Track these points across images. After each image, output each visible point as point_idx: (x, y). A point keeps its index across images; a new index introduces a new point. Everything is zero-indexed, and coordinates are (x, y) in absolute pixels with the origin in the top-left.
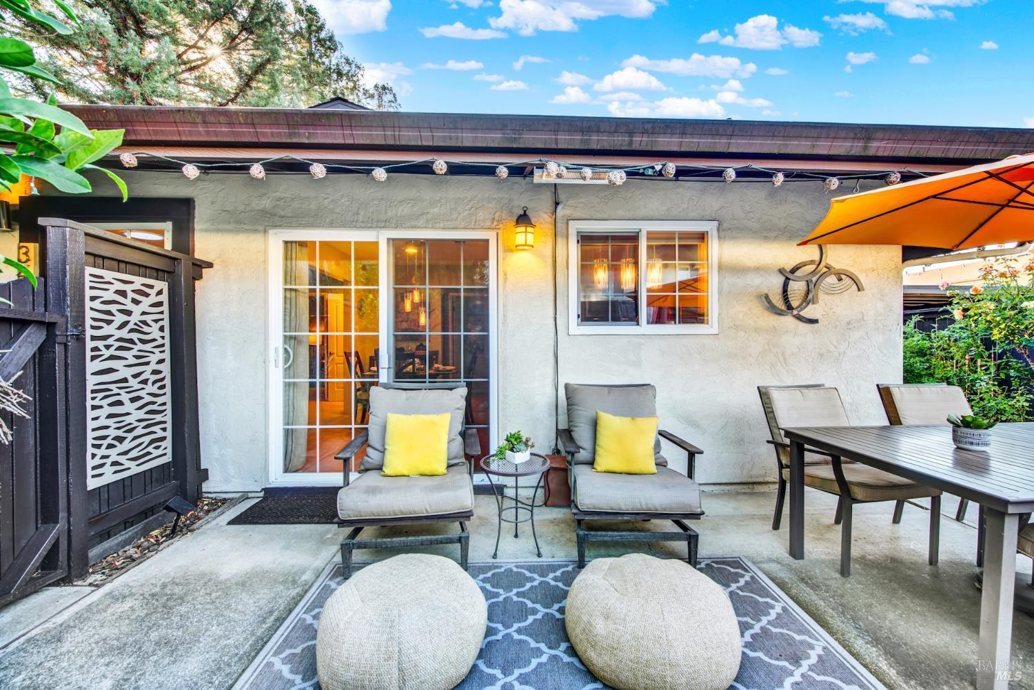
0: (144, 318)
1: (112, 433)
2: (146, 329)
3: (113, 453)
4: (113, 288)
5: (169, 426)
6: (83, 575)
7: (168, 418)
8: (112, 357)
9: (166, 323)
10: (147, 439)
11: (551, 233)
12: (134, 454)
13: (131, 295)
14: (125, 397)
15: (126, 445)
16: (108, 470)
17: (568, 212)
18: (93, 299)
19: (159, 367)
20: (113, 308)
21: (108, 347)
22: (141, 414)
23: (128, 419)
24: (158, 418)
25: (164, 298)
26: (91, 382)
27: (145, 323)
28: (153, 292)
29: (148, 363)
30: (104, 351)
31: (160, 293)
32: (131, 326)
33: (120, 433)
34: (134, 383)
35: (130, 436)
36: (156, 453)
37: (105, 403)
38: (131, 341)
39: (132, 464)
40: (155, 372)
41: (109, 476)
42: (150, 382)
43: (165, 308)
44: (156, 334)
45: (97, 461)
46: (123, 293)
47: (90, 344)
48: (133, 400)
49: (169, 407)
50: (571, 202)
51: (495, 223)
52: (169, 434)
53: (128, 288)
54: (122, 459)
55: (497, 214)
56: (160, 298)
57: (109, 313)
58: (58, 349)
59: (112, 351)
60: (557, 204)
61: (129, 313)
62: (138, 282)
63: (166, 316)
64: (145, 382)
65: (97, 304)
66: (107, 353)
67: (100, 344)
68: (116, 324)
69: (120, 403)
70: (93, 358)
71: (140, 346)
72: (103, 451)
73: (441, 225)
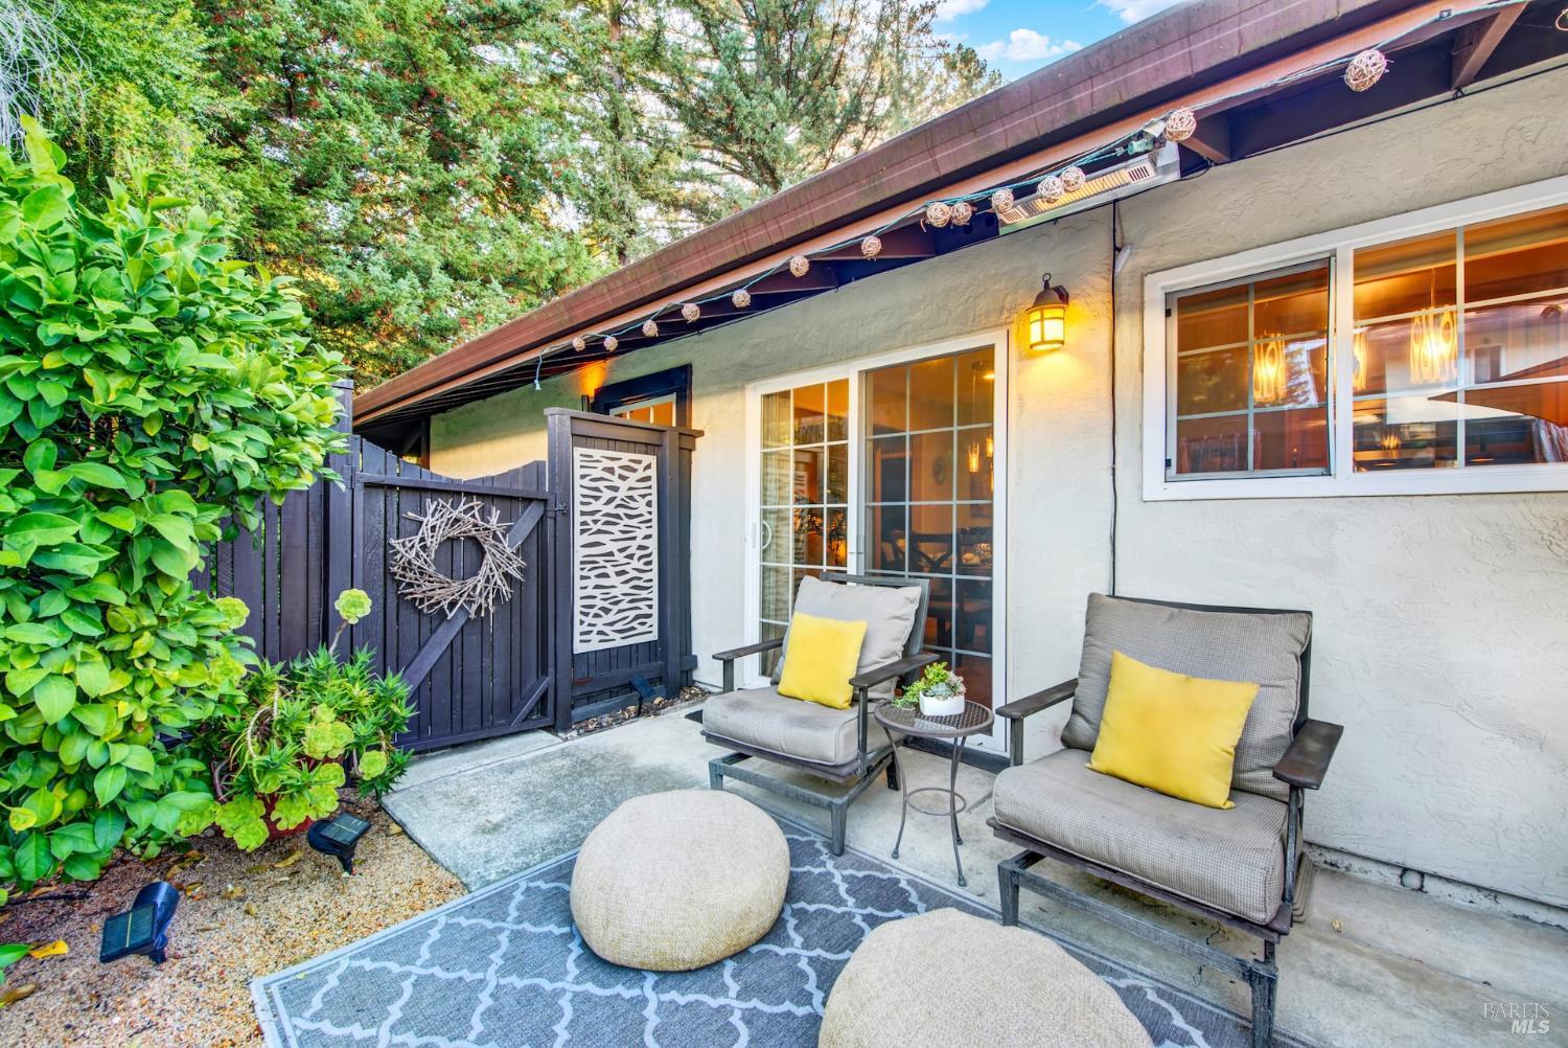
0: (630, 493)
1: (599, 603)
2: (632, 504)
4: (601, 466)
5: (655, 603)
6: (566, 729)
7: (655, 595)
8: (599, 532)
9: (654, 498)
10: (632, 614)
11: (1106, 310)
12: (619, 626)
14: (611, 570)
15: (611, 617)
16: (594, 637)
17: (1143, 259)
18: (583, 477)
19: (645, 543)
20: (600, 484)
21: (595, 522)
22: (626, 588)
23: (613, 592)
24: (644, 594)
25: (653, 472)
27: (631, 498)
28: (640, 467)
29: (634, 538)
30: (592, 525)
31: (648, 467)
32: (618, 501)
33: (606, 604)
34: (620, 558)
35: (615, 608)
36: (641, 629)
38: (617, 516)
39: (618, 636)
40: (641, 548)
41: (595, 644)
42: (636, 558)
43: (654, 482)
45: (585, 628)
46: (611, 470)
47: (578, 519)
48: (619, 574)
49: (655, 584)
50: (1149, 239)
51: (1006, 315)
52: (655, 611)
53: (615, 465)
54: (607, 629)
55: (1010, 298)
56: (648, 473)
57: (597, 489)
58: (550, 522)
59: (599, 526)
60: (1117, 249)
61: (616, 489)
62: (626, 457)
63: (654, 491)
64: (631, 556)
65: (586, 482)
66: (595, 528)
67: (589, 519)
68: (603, 500)
69: (605, 575)
70: (583, 531)
71: (627, 521)
73: (925, 337)
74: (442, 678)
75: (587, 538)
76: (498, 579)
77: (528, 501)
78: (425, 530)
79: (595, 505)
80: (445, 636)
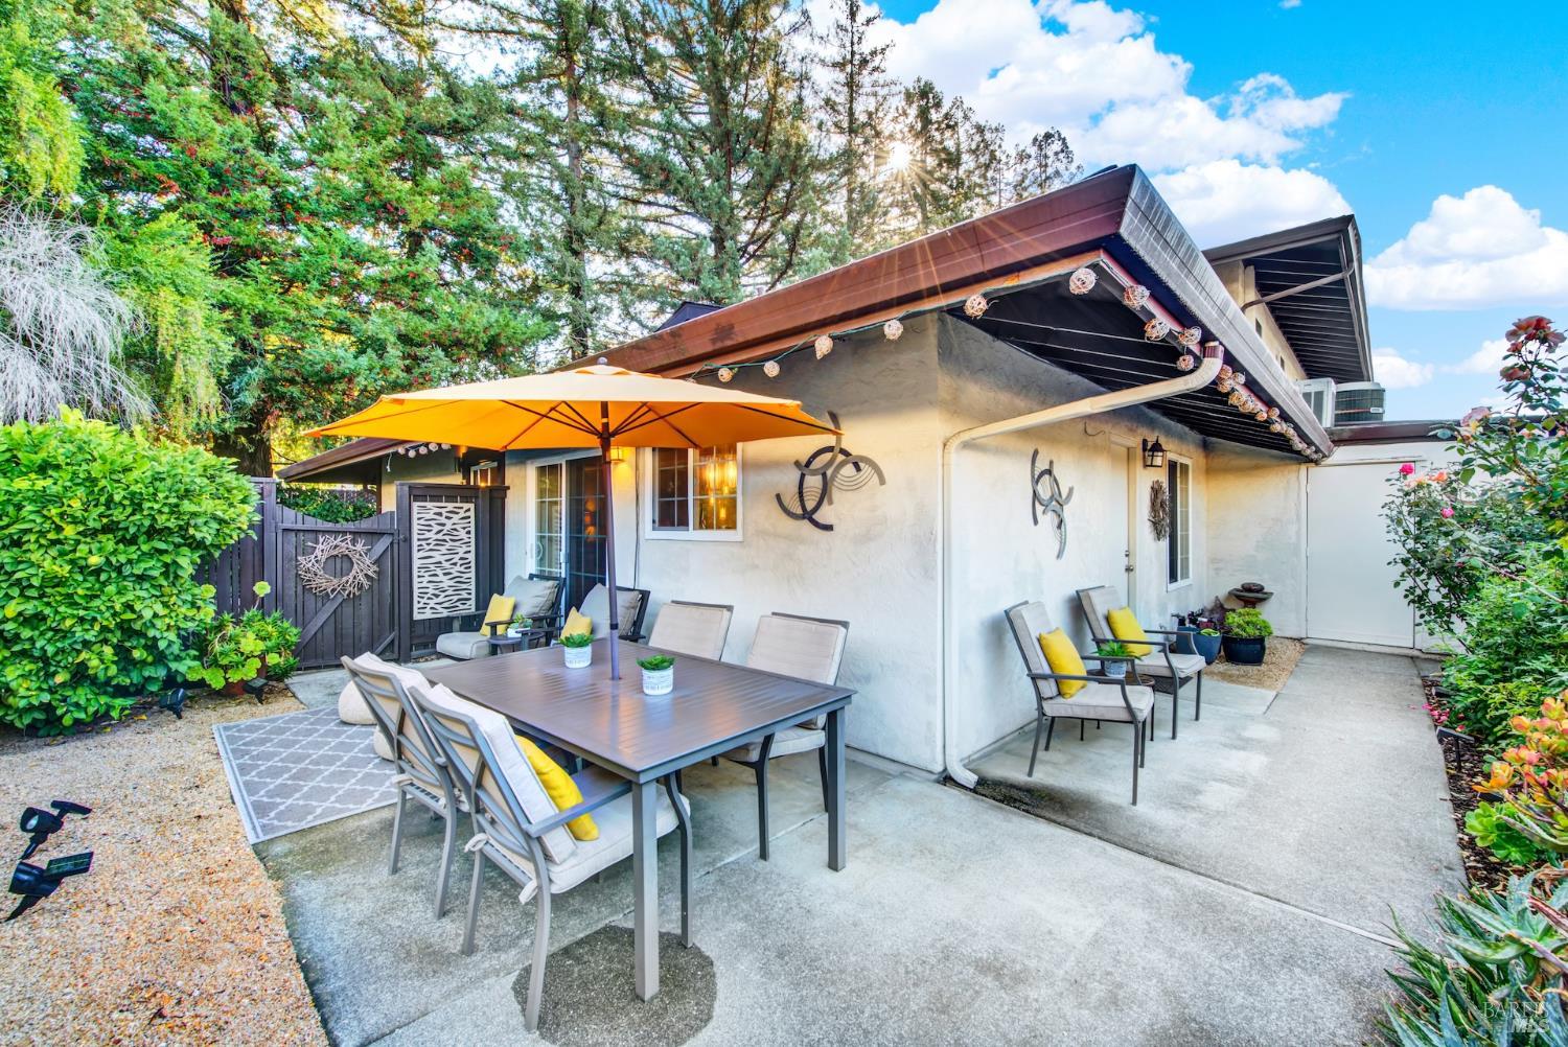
1: (431, 591)
2: (455, 533)
3: (432, 603)
5: (473, 592)
6: (406, 662)
9: (473, 530)
10: (456, 598)
12: (446, 605)
13: (445, 514)
14: (439, 572)
15: (440, 600)
16: (428, 611)
19: (466, 556)
22: (451, 583)
23: (441, 585)
24: (464, 586)
25: (472, 514)
26: (416, 563)
28: (462, 511)
31: (469, 510)
33: (437, 592)
34: (447, 565)
35: (443, 594)
36: (462, 607)
37: (426, 574)
38: (445, 541)
39: (445, 611)
40: (461, 559)
41: (428, 614)
43: (472, 520)
44: (462, 534)
45: (421, 605)
46: (440, 514)
48: (445, 574)
49: (473, 581)
52: (473, 596)
54: (437, 607)
56: (468, 514)
58: (396, 546)
59: (431, 547)
61: (443, 525)
63: (473, 524)
64: (455, 564)
65: (422, 522)
66: (428, 548)
67: (423, 543)
68: (435, 531)
69: (436, 575)
72: (425, 600)
74: (329, 630)
75: (422, 554)
76: (361, 577)
77: (382, 534)
78: (318, 552)
79: (428, 535)
80: (330, 608)
